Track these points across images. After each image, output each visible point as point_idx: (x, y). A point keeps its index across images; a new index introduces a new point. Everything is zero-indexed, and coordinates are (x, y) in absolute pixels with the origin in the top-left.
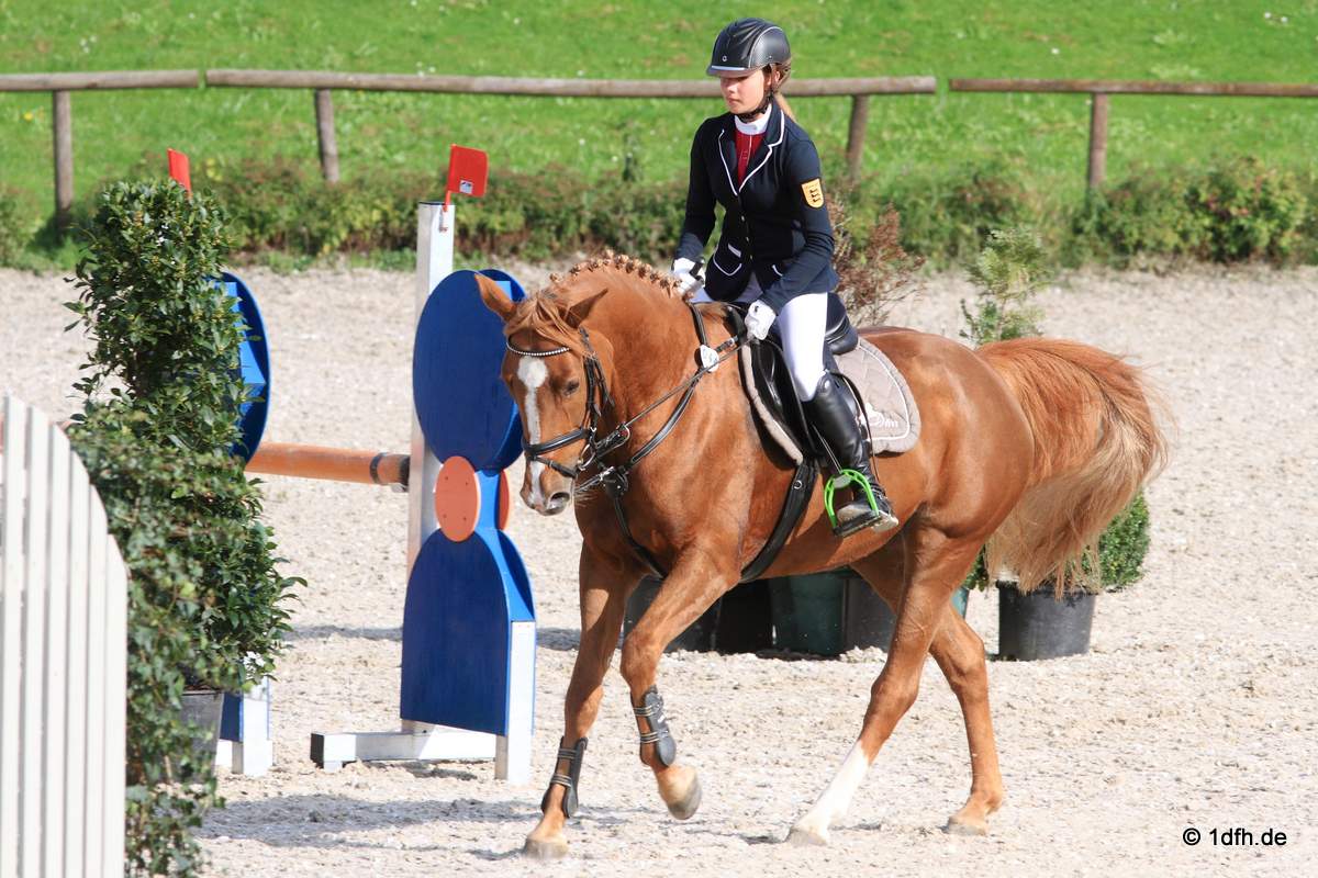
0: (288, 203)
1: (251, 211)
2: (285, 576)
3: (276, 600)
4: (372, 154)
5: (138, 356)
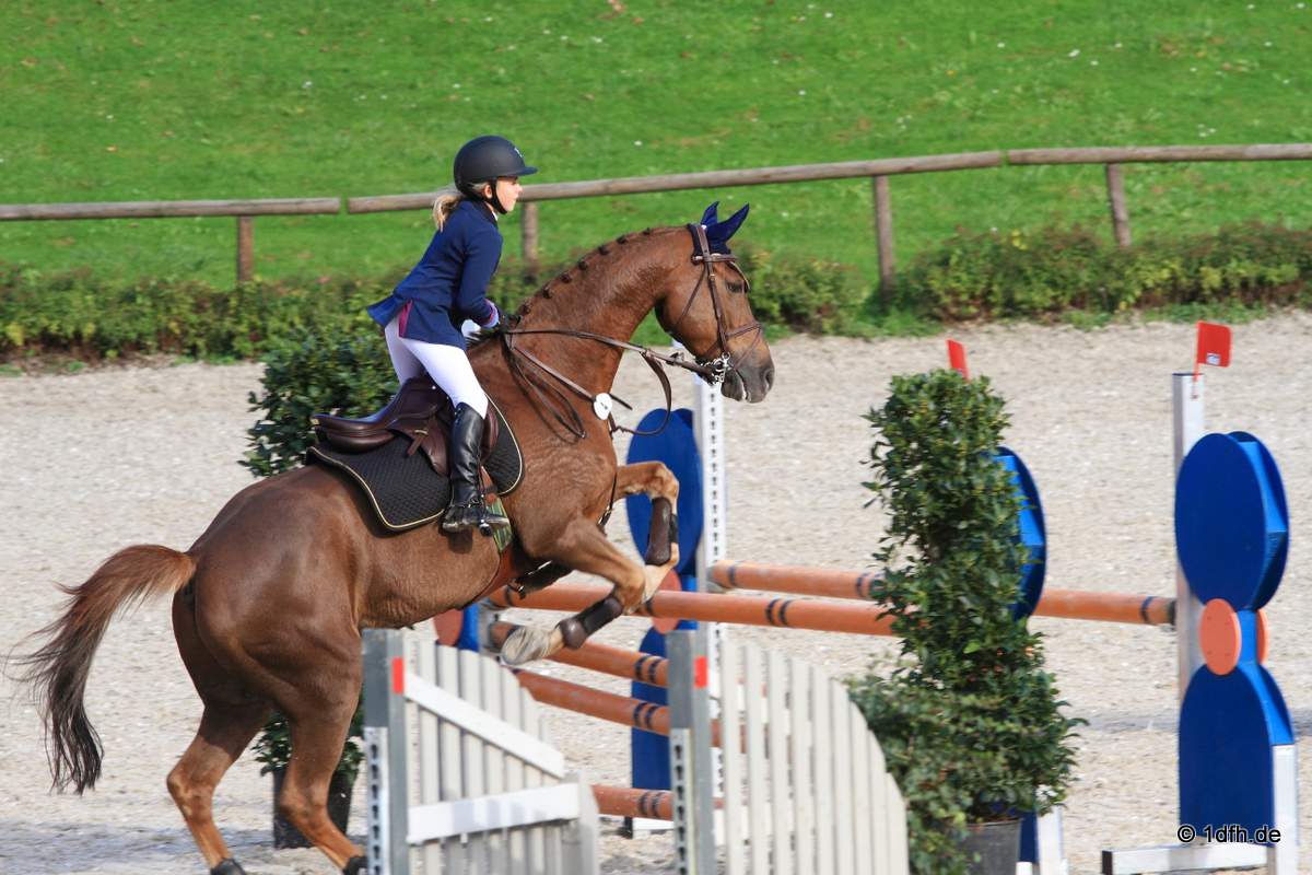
1: (1054, 274)
2: (1069, 718)
4: (1162, 212)
5: (929, 527)
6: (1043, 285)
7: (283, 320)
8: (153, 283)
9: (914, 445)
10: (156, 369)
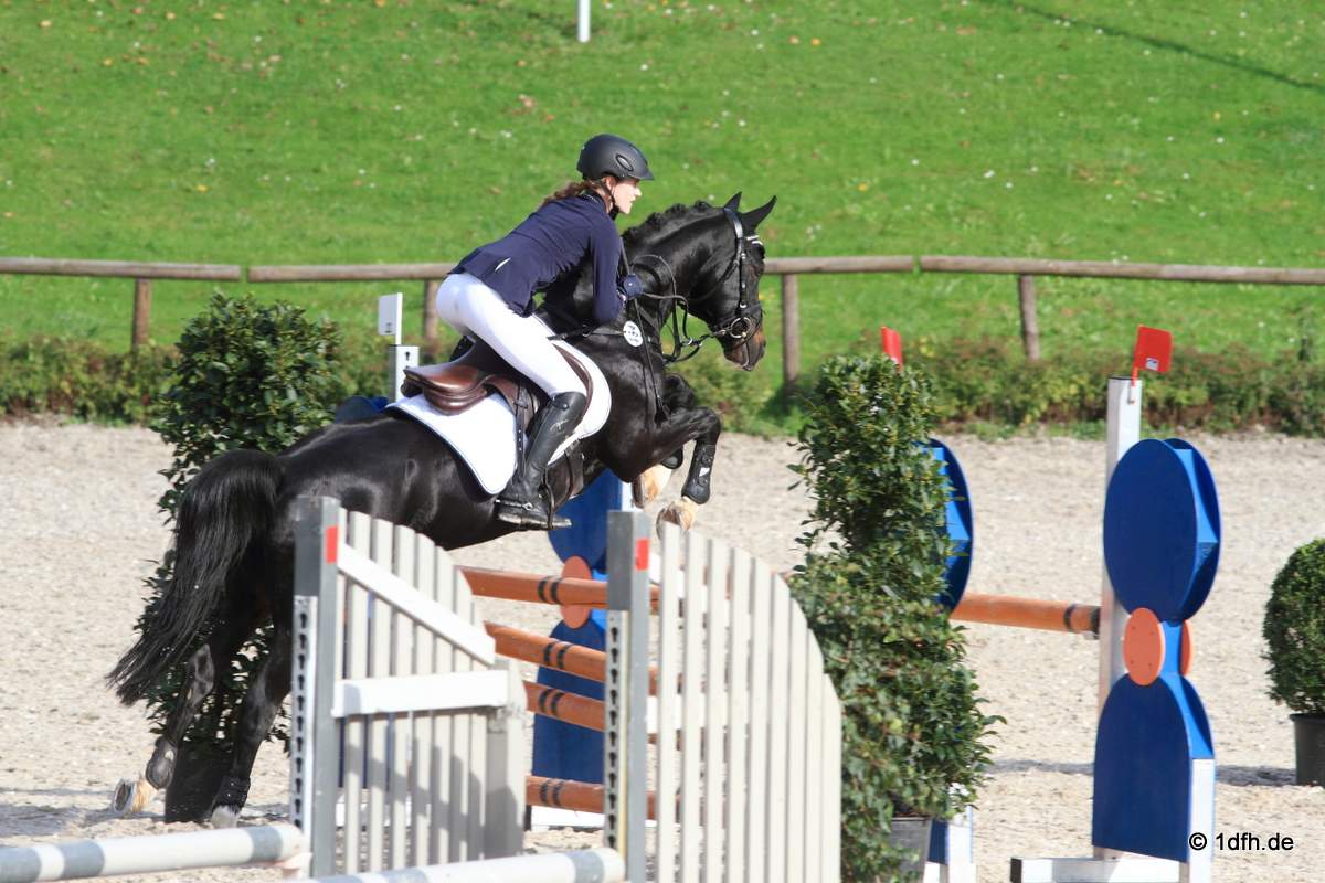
0: (993, 378)
1: (960, 384)
2: (987, 715)
3: (979, 736)
4: (1070, 334)
5: (854, 514)
6: (949, 395)
8: (46, 341)
10: (44, 427)
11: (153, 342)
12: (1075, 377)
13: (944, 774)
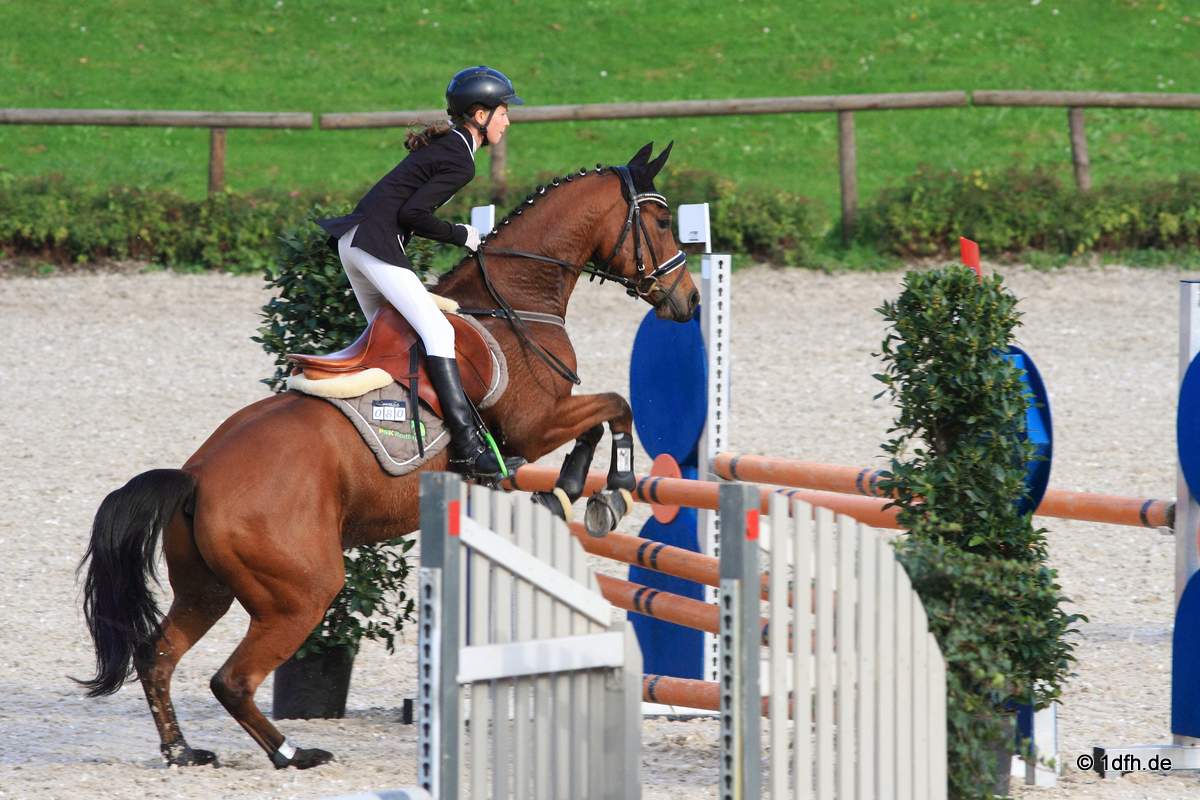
0: (1046, 208)
1: (1014, 214)
2: (1069, 613)
3: (1062, 634)
4: (1121, 159)
5: (937, 421)
6: (1003, 225)
7: (253, 231)
8: (126, 190)
9: (926, 340)
10: (125, 275)
11: (229, 190)
12: (1126, 207)
13: (1028, 672)
